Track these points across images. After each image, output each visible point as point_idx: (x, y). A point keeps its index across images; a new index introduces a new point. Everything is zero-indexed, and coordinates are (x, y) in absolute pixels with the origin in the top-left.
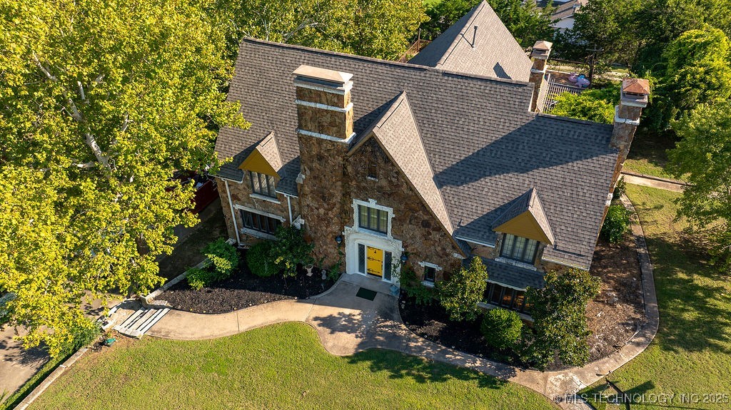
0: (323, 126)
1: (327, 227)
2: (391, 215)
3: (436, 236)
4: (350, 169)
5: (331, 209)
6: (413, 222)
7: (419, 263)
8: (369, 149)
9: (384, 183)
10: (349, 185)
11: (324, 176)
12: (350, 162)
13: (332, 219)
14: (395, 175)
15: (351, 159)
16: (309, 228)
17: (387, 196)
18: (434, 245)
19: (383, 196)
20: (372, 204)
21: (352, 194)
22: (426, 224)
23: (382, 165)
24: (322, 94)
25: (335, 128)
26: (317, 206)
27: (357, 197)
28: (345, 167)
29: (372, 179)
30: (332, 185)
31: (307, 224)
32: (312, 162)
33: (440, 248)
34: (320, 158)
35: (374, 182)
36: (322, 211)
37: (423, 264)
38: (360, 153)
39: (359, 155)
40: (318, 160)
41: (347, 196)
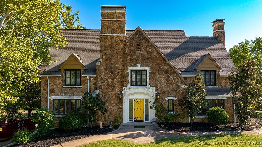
0: (114, 30)
1: (112, 91)
2: (149, 71)
3: (172, 77)
4: (127, 50)
5: (115, 78)
6: (160, 72)
7: (165, 98)
8: (137, 36)
9: (145, 53)
10: (126, 59)
11: (113, 57)
12: (127, 46)
13: (116, 84)
14: (150, 48)
15: (128, 44)
16: (101, 96)
17: (146, 60)
18: (172, 84)
19: (145, 60)
20: (139, 67)
21: (128, 64)
22: (167, 72)
23: (144, 43)
24: (114, 14)
25: (120, 30)
26: (107, 78)
27: (130, 66)
28: (124, 49)
29: (139, 52)
30: (117, 62)
31: (100, 92)
32: (107, 50)
33: (175, 85)
34: (112, 47)
35: (140, 53)
36: (110, 80)
37: (167, 99)
38: (133, 39)
39: (132, 41)
40: (111, 48)
41: (125, 66)
